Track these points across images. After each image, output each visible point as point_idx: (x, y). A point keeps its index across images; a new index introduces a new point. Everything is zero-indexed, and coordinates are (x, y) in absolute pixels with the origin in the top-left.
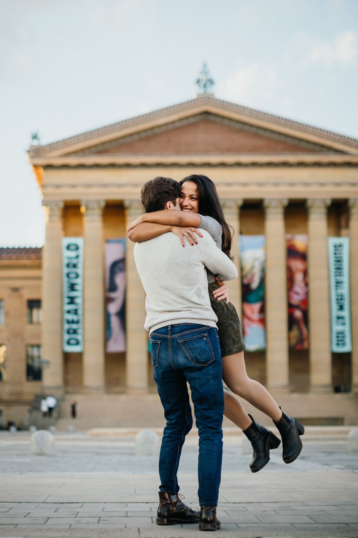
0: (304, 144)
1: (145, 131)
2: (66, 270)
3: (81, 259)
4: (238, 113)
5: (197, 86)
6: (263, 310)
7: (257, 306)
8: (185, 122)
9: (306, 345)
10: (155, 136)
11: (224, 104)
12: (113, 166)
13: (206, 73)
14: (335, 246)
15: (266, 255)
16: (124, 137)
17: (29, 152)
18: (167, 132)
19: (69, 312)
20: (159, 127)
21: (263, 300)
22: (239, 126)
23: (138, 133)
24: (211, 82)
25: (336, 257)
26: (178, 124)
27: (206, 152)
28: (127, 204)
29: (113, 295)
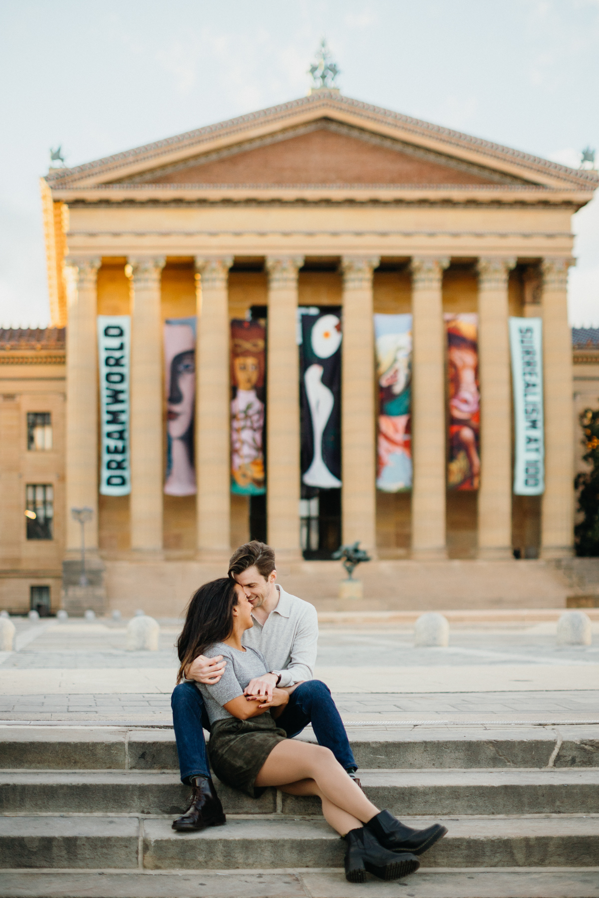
0: (475, 171)
1: (229, 147)
2: (104, 370)
3: (126, 351)
4: (375, 120)
5: (310, 76)
6: (409, 428)
7: (402, 421)
8: (290, 134)
9: (476, 482)
10: (244, 155)
11: (354, 106)
12: (178, 202)
13: (324, 57)
14: (521, 331)
15: (413, 343)
16: (196, 157)
17: (47, 179)
18: (263, 149)
19: (109, 435)
20: (251, 140)
21: (409, 411)
22: (376, 141)
23: (217, 150)
24: (333, 69)
25: (523, 347)
26: (280, 137)
27: (324, 182)
28: (199, 263)
29: (177, 408)
